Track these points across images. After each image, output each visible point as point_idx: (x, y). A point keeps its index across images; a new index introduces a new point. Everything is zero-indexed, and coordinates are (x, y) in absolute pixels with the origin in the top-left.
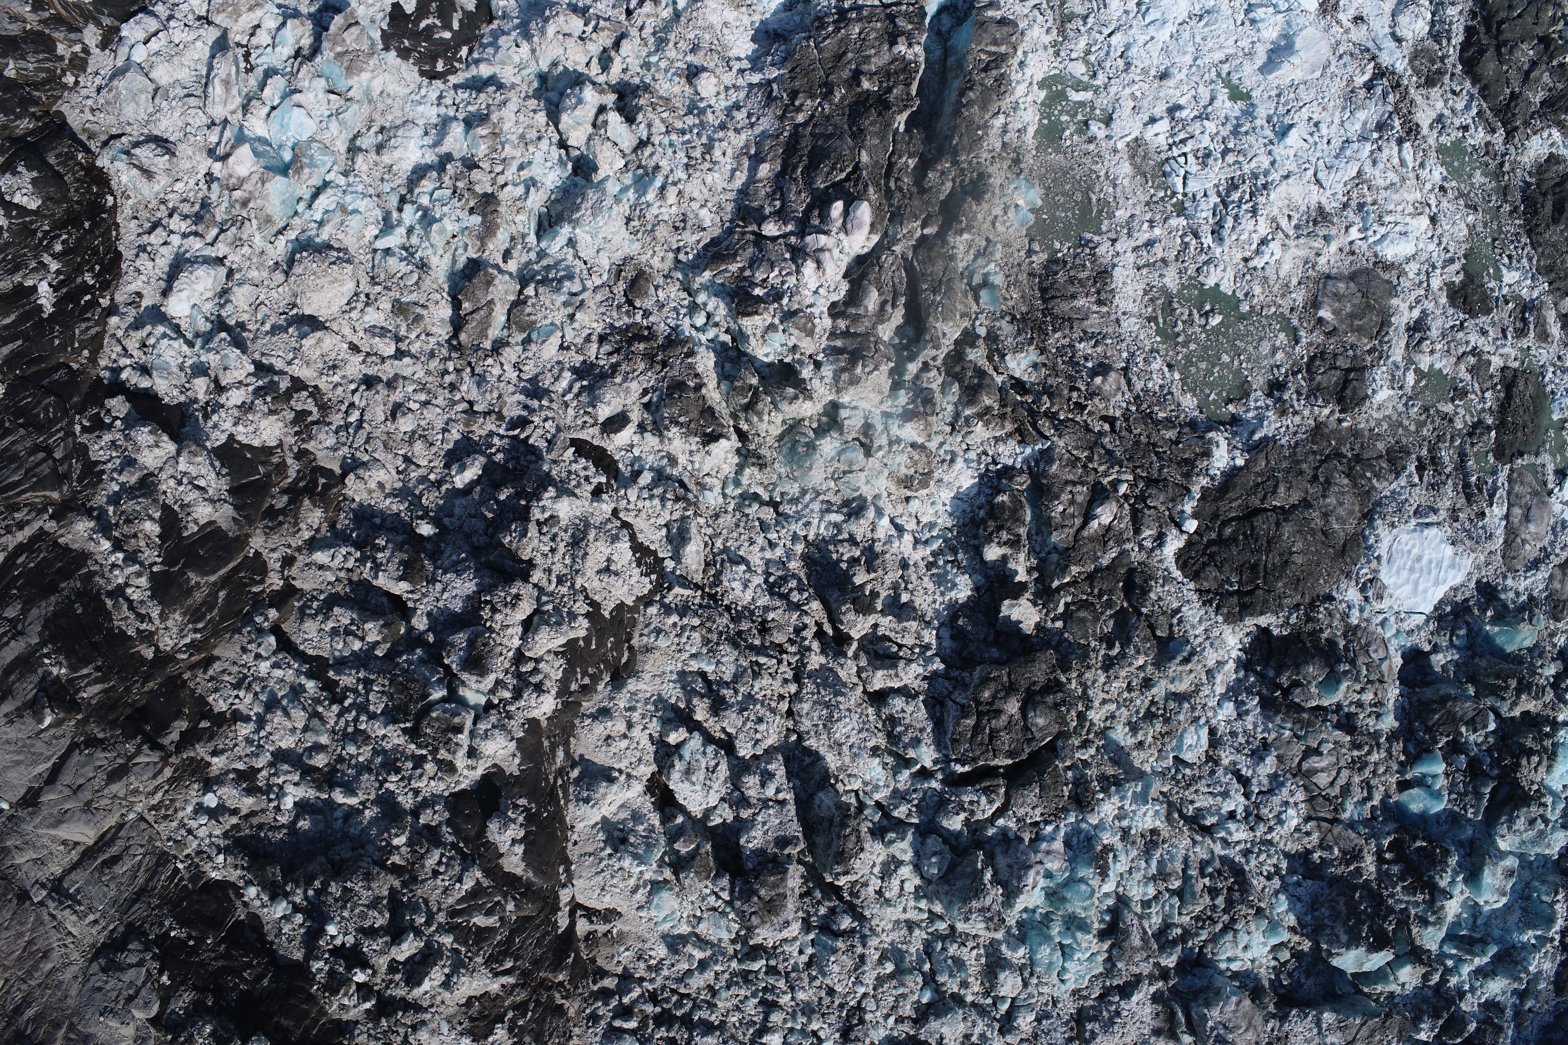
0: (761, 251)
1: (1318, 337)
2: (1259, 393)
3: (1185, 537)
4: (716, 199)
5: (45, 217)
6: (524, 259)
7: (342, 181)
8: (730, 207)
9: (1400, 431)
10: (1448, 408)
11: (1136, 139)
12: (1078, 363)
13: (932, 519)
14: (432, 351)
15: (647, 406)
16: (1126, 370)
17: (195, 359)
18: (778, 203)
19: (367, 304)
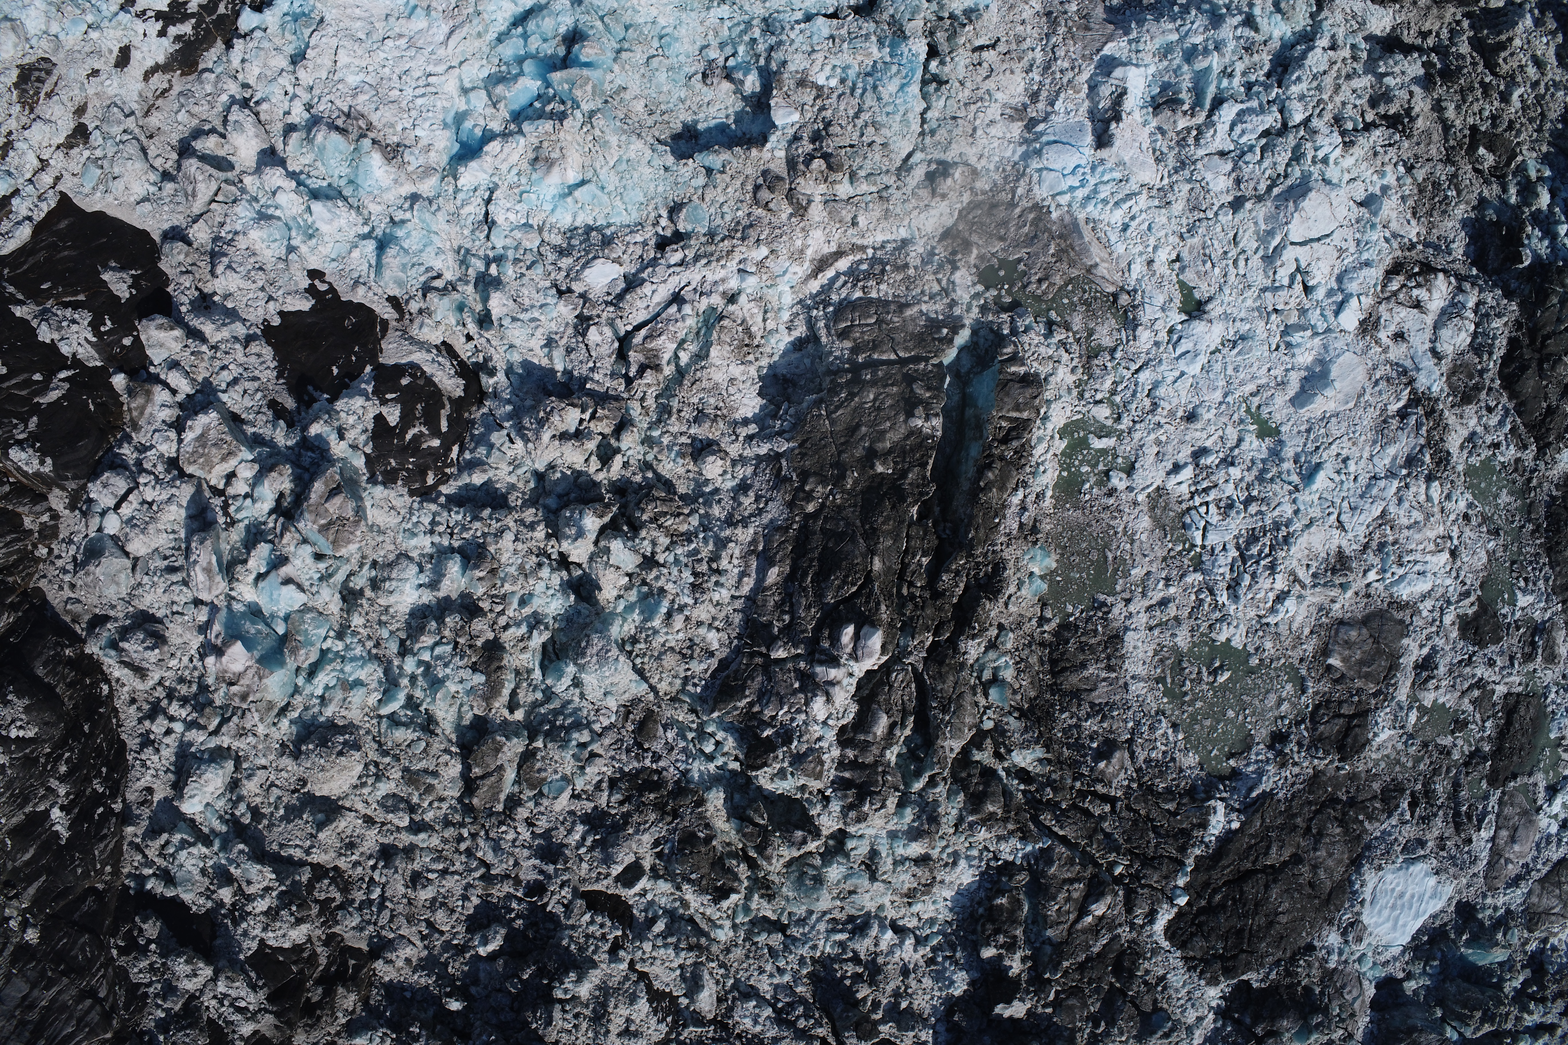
0: (770, 680)
1: (1325, 686)
2: (1262, 746)
3: (1176, 910)
4: (722, 615)
5: (45, 741)
6: (530, 698)
7: (339, 646)
8: (737, 619)
9: (1398, 769)
10: (1447, 741)
11: (1158, 488)
12: (1083, 745)
13: (933, 915)
14: (446, 815)
15: (659, 855)
16: (1130, 741)
17: (215, 859)
18: (787, 618)
19: (378, 777)
